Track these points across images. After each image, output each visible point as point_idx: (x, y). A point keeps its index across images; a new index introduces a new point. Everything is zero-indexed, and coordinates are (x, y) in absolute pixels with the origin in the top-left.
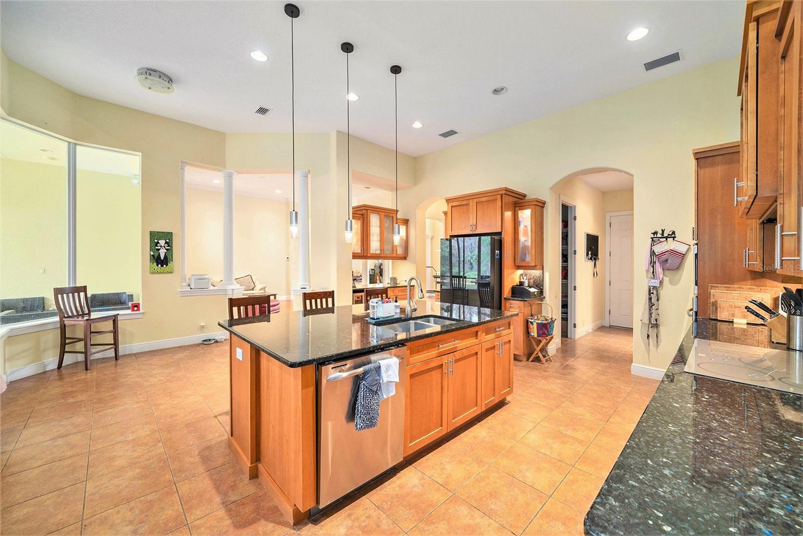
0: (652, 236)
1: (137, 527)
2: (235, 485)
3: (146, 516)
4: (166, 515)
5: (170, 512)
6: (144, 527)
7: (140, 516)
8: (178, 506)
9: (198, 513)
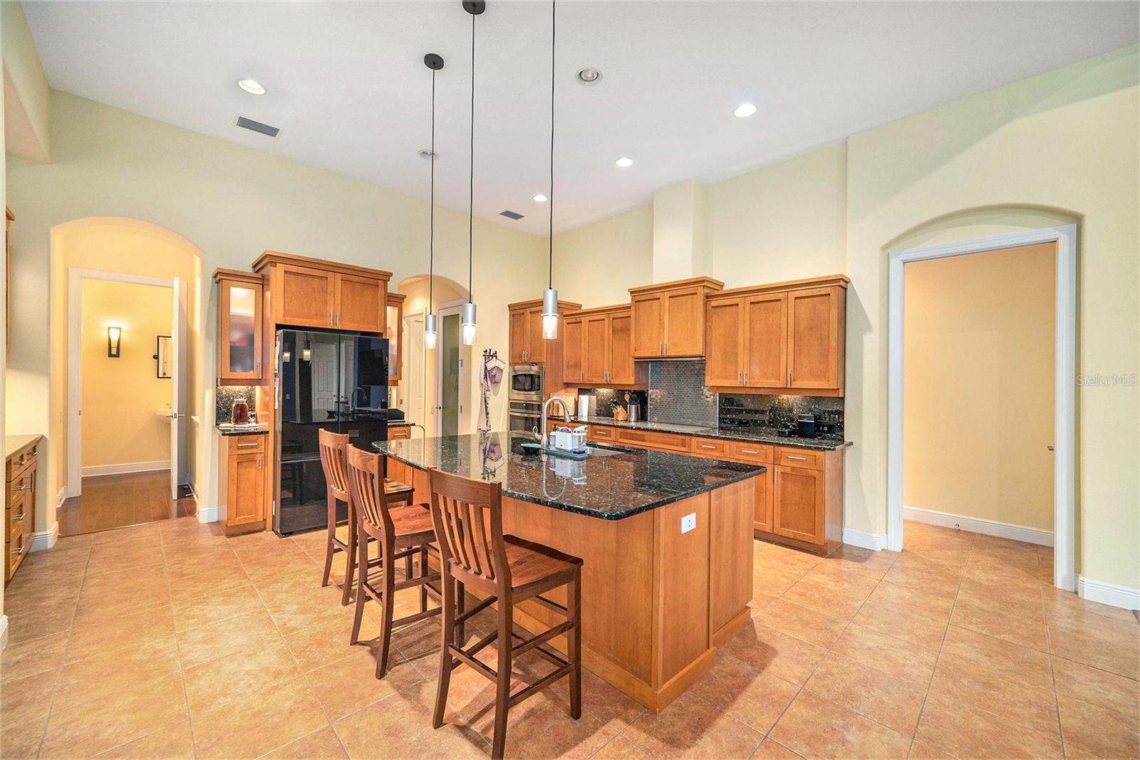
0: (484, 354)
1: (841, 730)
2: (730, 674)
3: (825, 732)
4: (808, 713)
5: (803, 712)
6: (835, 723)
7: (830, 738)
8: (793, 709)
9: (785, 686)
